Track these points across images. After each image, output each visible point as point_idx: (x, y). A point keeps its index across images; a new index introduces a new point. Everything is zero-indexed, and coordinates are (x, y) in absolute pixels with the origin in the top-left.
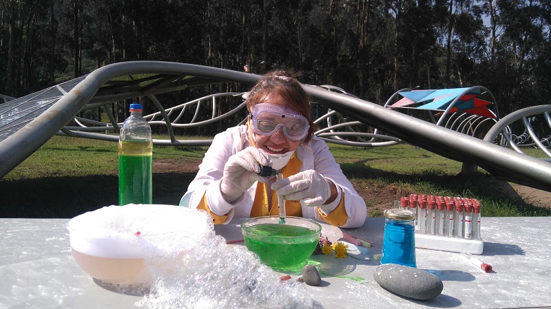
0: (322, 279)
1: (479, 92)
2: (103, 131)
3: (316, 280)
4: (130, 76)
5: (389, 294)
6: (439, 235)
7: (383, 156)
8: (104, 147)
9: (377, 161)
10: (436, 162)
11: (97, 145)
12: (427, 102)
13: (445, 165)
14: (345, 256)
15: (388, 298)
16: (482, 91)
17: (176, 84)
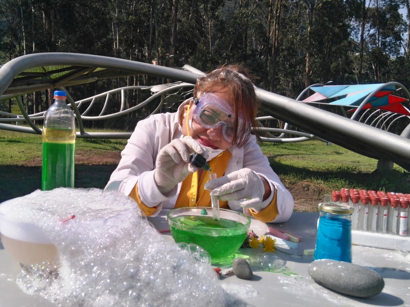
0: (254, 273)
1: (394, 88)
2: (14, 123)
3: (247, 274)
4: (43, 67)
5: (326, 291)
6: (372, 231)
7: (293, 152)
8: (14, 138)
9: (288, 156)
10: (350, 159)
11: (8, 135)
12: (339, 98)
13: (358, 162)
14: (273, 250)
15: (325, 295)
16: (397, 87)
17: (87, 76)
